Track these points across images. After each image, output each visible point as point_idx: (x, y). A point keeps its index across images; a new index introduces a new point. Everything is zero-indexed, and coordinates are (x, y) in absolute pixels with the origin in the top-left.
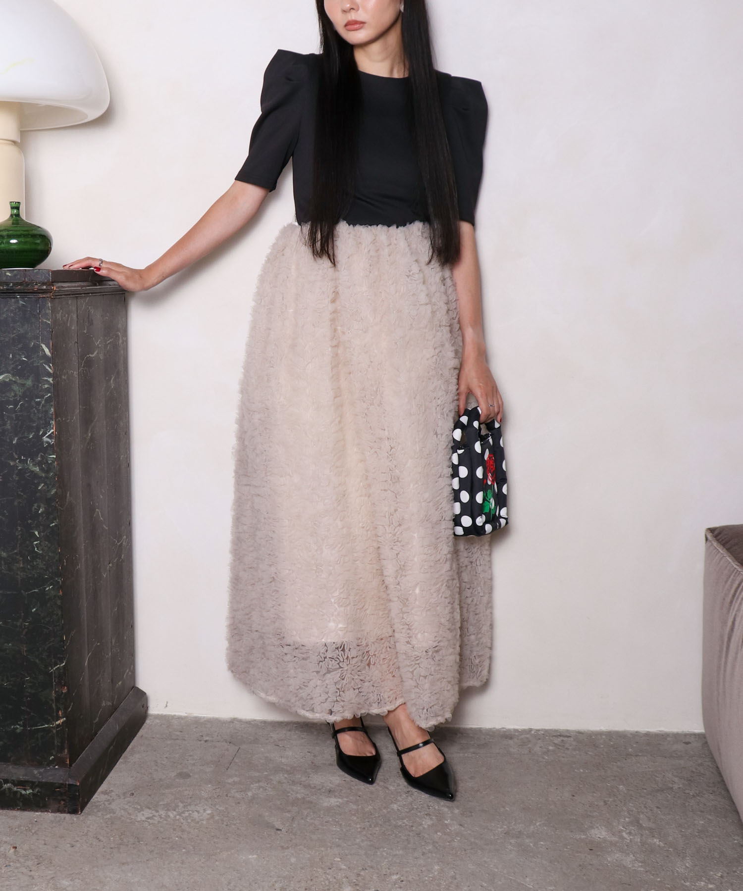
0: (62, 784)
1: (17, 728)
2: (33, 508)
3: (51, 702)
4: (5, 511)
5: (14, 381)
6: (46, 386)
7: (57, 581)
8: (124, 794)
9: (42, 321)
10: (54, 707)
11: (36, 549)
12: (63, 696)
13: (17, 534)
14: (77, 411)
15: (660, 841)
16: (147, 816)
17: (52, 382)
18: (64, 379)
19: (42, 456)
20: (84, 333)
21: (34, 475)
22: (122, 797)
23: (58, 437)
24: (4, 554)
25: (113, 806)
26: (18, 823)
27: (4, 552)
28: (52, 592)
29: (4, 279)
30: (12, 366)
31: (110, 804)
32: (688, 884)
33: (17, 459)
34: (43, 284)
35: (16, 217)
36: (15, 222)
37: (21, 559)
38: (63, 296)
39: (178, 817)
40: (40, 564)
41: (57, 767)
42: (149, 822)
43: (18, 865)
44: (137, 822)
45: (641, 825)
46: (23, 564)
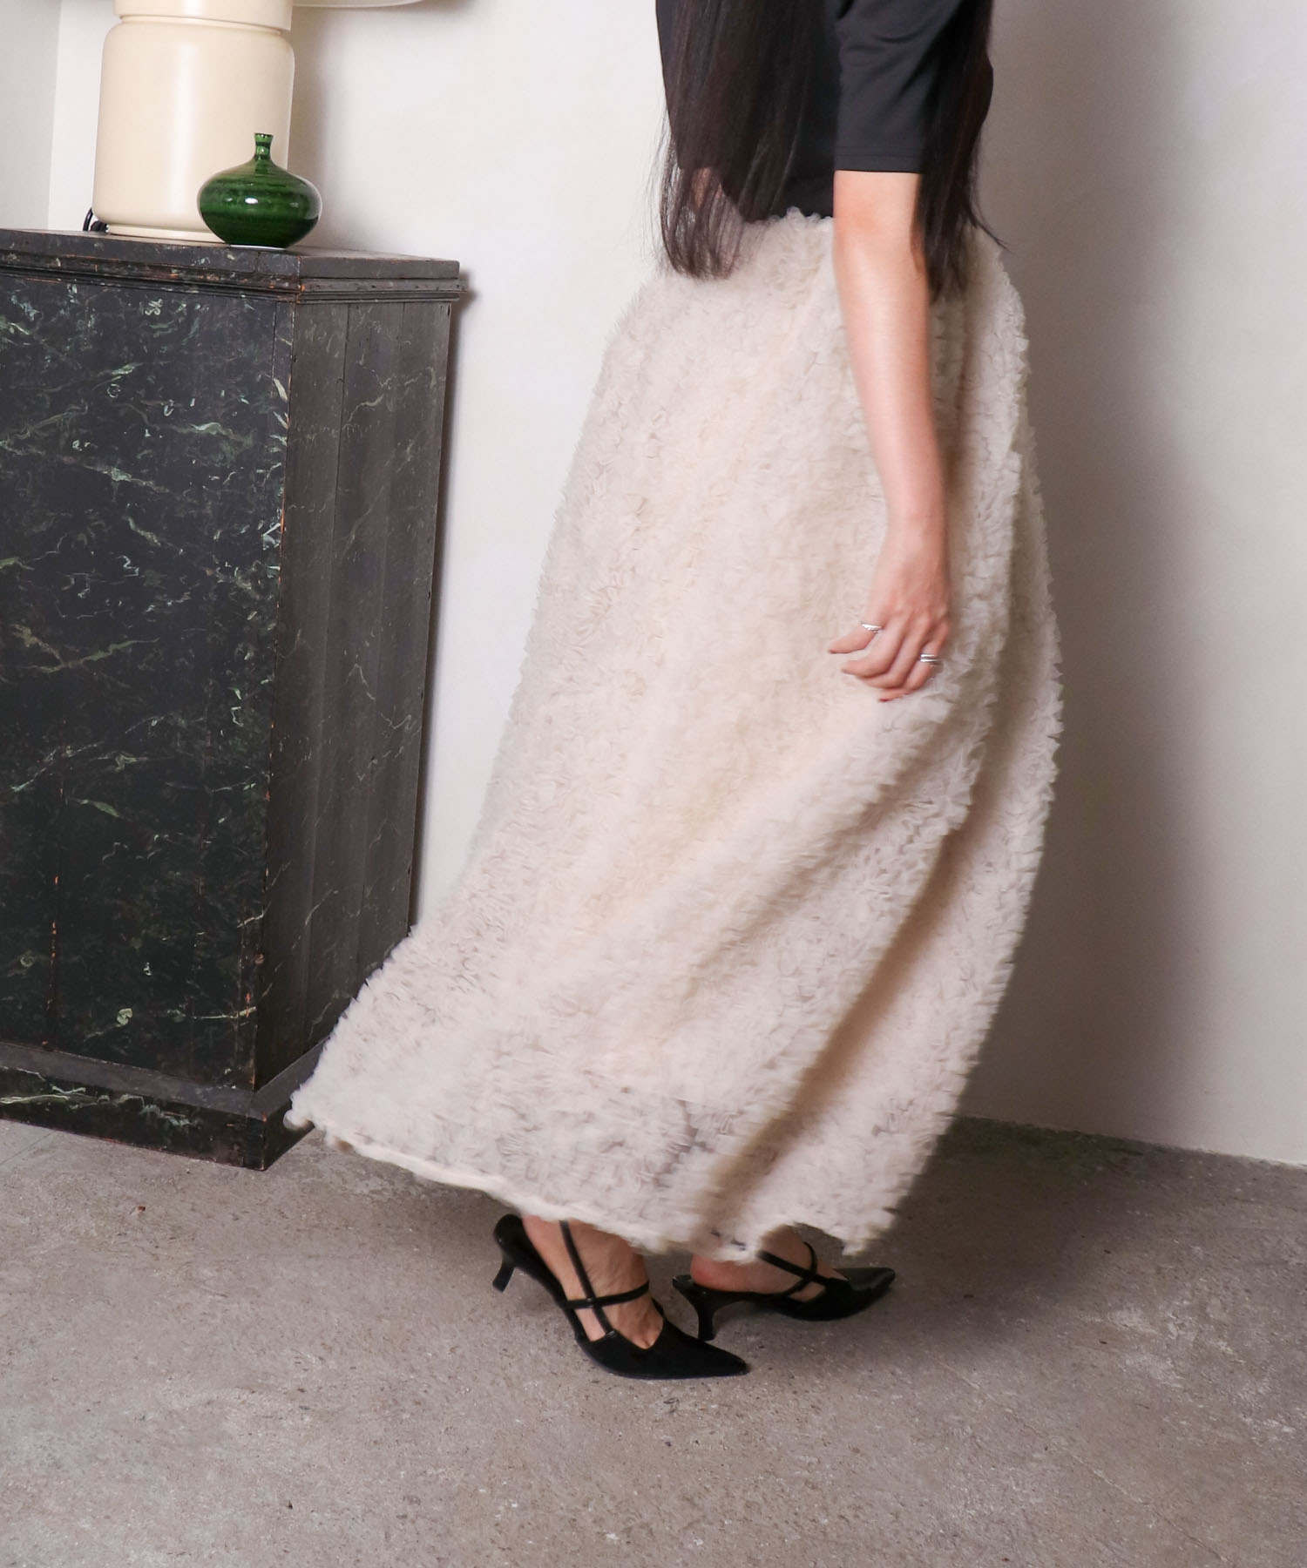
0: (238, 1117)
1: (176, 1014)
2: (237, 650)
3: (234, 977)
4: (191, 651)
5: (224, 436)
6: (276, 450)
7: (263, 776)
9: (279, 341)
10: (239, 986)
11: (234, 719)
12: (254, 970)
13: (206, 690)
14: (332, 496)
15: (1228, 1345)
16: (372, 1188)
17: (285, 443)
18: (311, 441)
19: (257, 566)
20: (359, 365)
21: (243, 595)
23: (288, 536)
24: (183, 722)
25: (323, 1166)
26: (157, 1171)
27: (183, 718)
28: (254, 794)
29: (223, 264)
30: (224, 410)
31: (317, 1161)
32: (1248, 1420)
33: (218, 566)
34: (286, 279)
35: (263, 160)
36: (260, 168)
37: (209, 732)
38: (320, 302)
39: (423, 1196)
40: (239, 744)
41: (234, 1087)
42: (371, 1197)
43: (139, 1235)
44: (352, 1196)
45: (1207, 1315)
46: (212, 742)
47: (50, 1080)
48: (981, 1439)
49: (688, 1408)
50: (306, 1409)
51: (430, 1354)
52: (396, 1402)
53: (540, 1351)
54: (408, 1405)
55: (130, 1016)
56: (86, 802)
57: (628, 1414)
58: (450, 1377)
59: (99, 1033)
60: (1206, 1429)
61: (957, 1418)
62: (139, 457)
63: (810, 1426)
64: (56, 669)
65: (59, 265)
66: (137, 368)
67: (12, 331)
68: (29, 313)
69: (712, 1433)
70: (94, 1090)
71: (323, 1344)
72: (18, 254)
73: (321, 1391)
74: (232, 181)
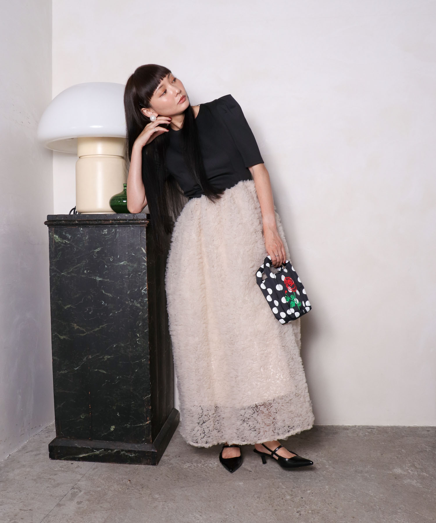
0: (149, 452)
1: (128, 426)
2: (137, 323)
3: (144, 413)
4: (124, 325)
5: (128, 265)
6: (143, 267)
7: (147, 357)
8: (176, 456)
9: (142, 237)
10: (145, 416)
11: (138, 342)
12: (149, 411)
13: (129, 335)
14: (155, 279)
16: (188, 466)
17: (146, 265)
19: (141, 299)
21: (137, 308)
22: (175, 458)
23: (149, 291)
24: (123, 345)
25: (172, 462)
26: (129, 470)
27: (123, 344)
28: (145, 362)
30: (128, 258)
31: (170, 461)
33: (129, 301)
34: (143, 219)
37: (131, 347)
39: (203, 466)
40: (140, 349)
41: (146, 444)
42: (189, 469)
43: (133, 488)
44: (184, 469)
46: (132, 349)
47: (93, 448)
51: (228, 510)
55: (114, 428)
56: (96, 370)
58: (237, 515)
59: (106, 434)
62: (104, 273)
64: (84, 334)
65: (77, 222)
66: (102, 249)
67: (64, 242)
68: (69, 237)
70: (106, 450)
71: (199, 511)
72: (64, 221)
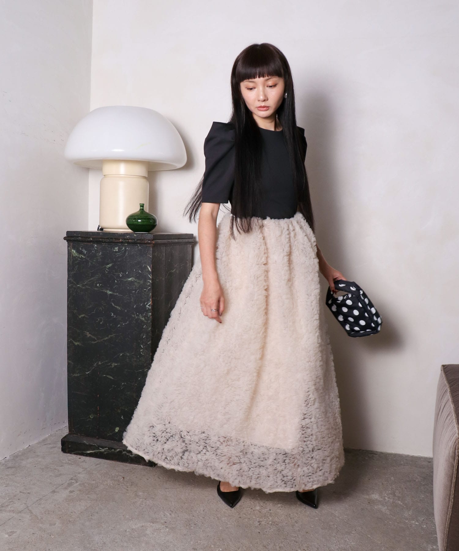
2: (141, 335)
4: (130, 336)
5: (136, 281)
6: (149, 284)
9: (148, 256)
11: (141, 353)
13: (134, 346)
14: (164, 295)
15: (401, 502)
17: (151, 282)
18: (158, 281)
19: (145, 314)
20: (169, 261)
21: (142, 321)
23: (153, 306)
24: (128, 354)
26: (127, 468)
27: (128, 353)
29: (133, 237)
30: (135, 275)
32: (407, 521)
33: (135, 314)
34: (149, 240)
35: (142, 210)
36: (141, 212)
38: (158, 246)
40: (143, 359)
43: (123, 485)
45: (395, 495)
46: (136, 359)
47: (99, 446)
48: (339, 528)
49: (264, 523)
50: (167, 527)
51: (198, 512)
52: (190, 524)
53: (226, 510)
54: (193, 525)
55: (118, 429)
56: (105, 375)
57: (249, 525)
58: (203, 518)
59: (111, 434)
60: (396, 524)
61: (332, 523)
62: (114, 287)
63: (295, 527)
64: (96, 342)
65: (91, 239)
66: (113, 265)
67: (80, 257)
68: (84, 252)
69: (270, 529)
70: (110, 448)
71: (170, 510)
72: (81, 237)
73: (171, 522)
74: (135, 216)
